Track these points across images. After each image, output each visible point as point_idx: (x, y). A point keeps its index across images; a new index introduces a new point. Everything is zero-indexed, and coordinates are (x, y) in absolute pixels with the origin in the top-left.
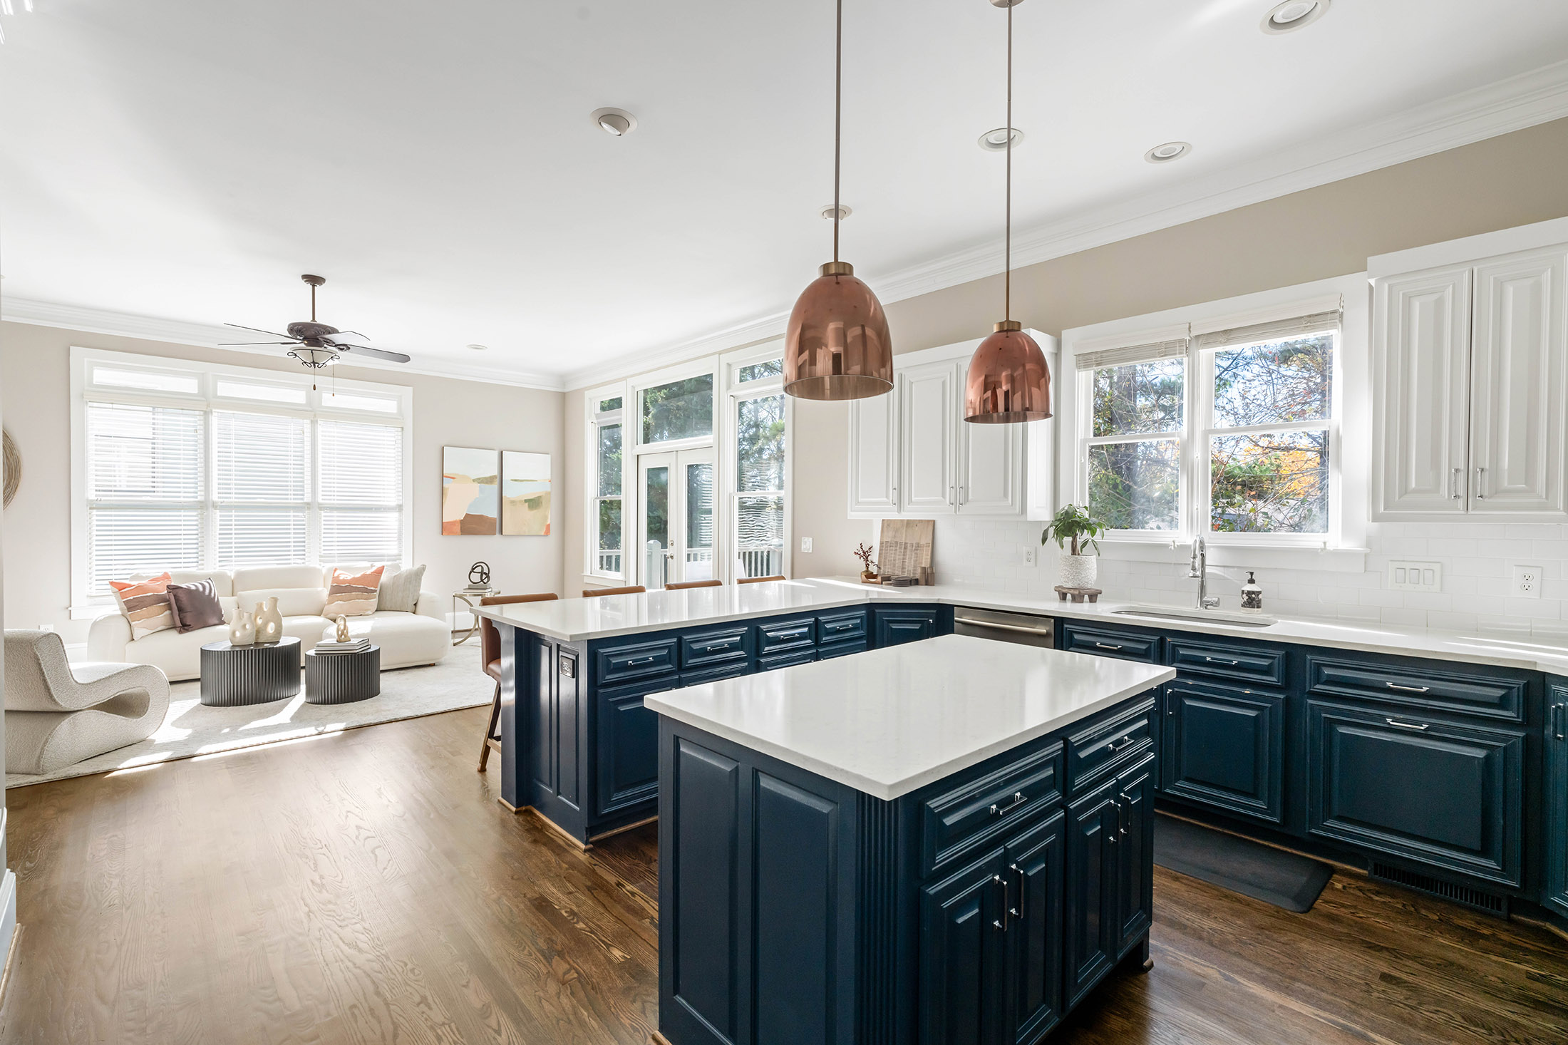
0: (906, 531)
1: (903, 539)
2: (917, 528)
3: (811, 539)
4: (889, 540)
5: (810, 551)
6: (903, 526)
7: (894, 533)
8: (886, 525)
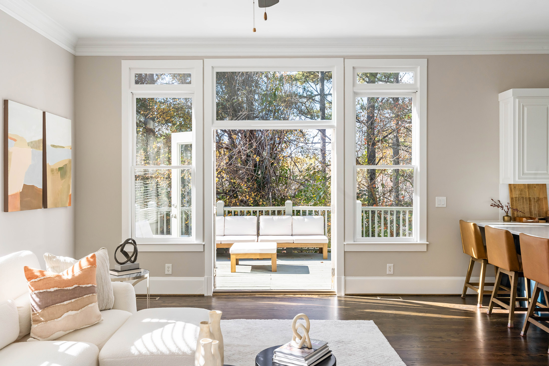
0: (528, 191)
1: (527, 195)
2: (535, 189)
3: (445, 198)
4: (517, 196)
5: (445, 206)
6: (525, 187)
7: (520, 192)
8: (513, 187)
